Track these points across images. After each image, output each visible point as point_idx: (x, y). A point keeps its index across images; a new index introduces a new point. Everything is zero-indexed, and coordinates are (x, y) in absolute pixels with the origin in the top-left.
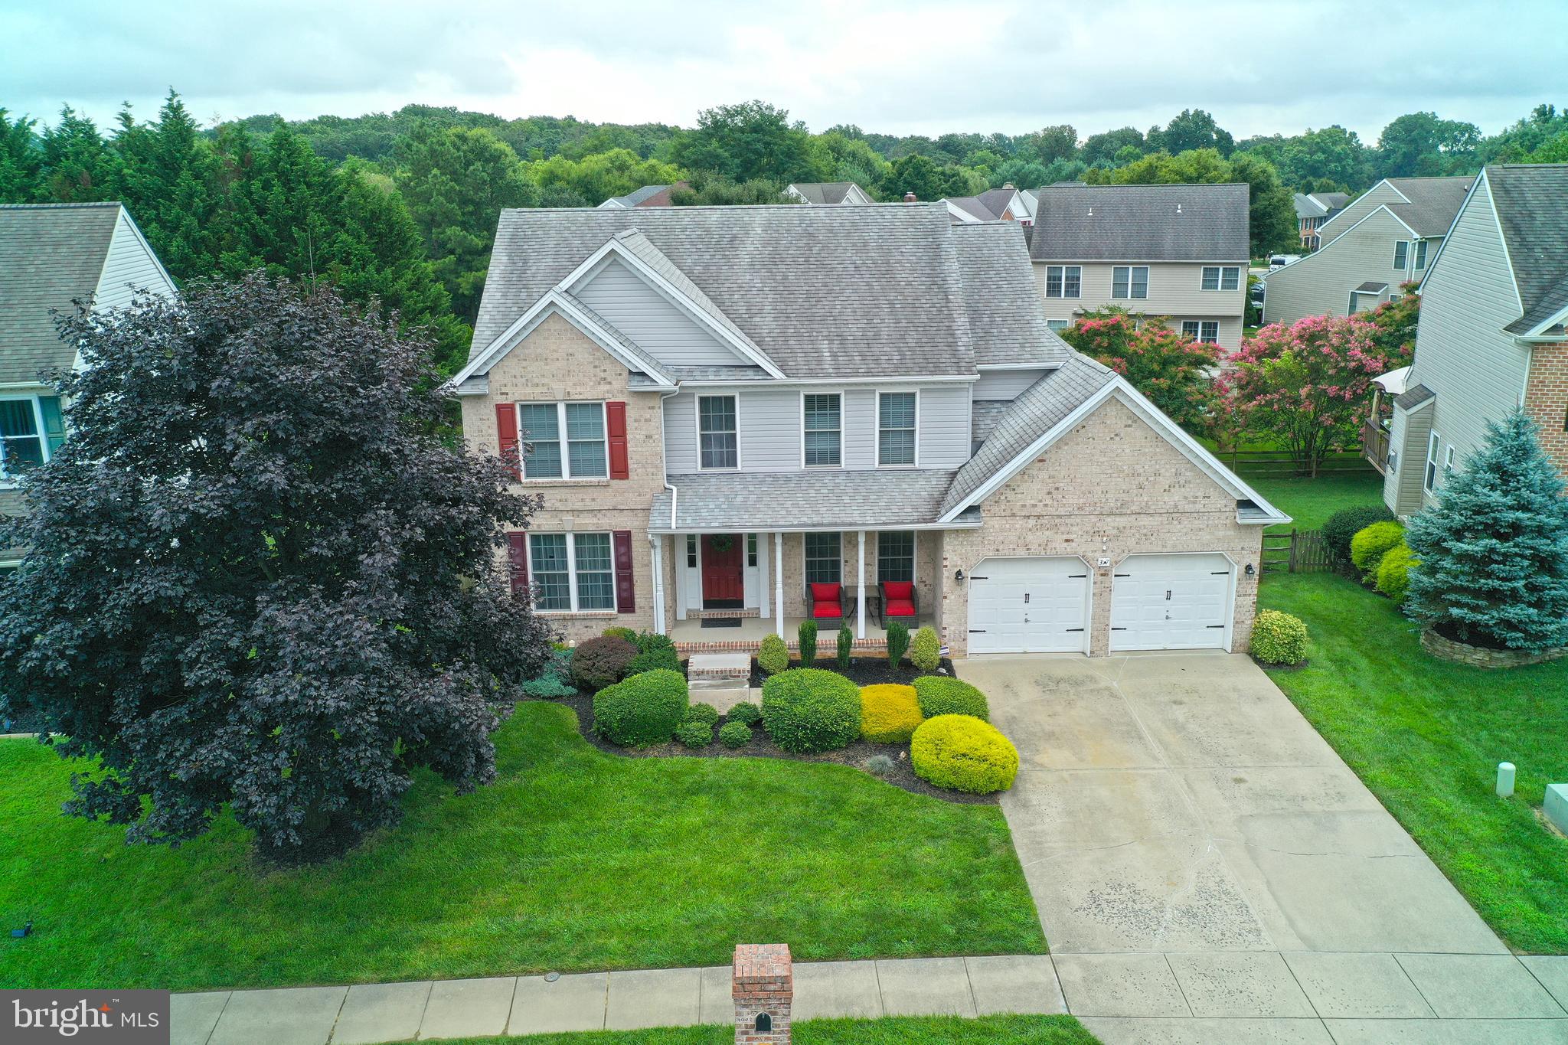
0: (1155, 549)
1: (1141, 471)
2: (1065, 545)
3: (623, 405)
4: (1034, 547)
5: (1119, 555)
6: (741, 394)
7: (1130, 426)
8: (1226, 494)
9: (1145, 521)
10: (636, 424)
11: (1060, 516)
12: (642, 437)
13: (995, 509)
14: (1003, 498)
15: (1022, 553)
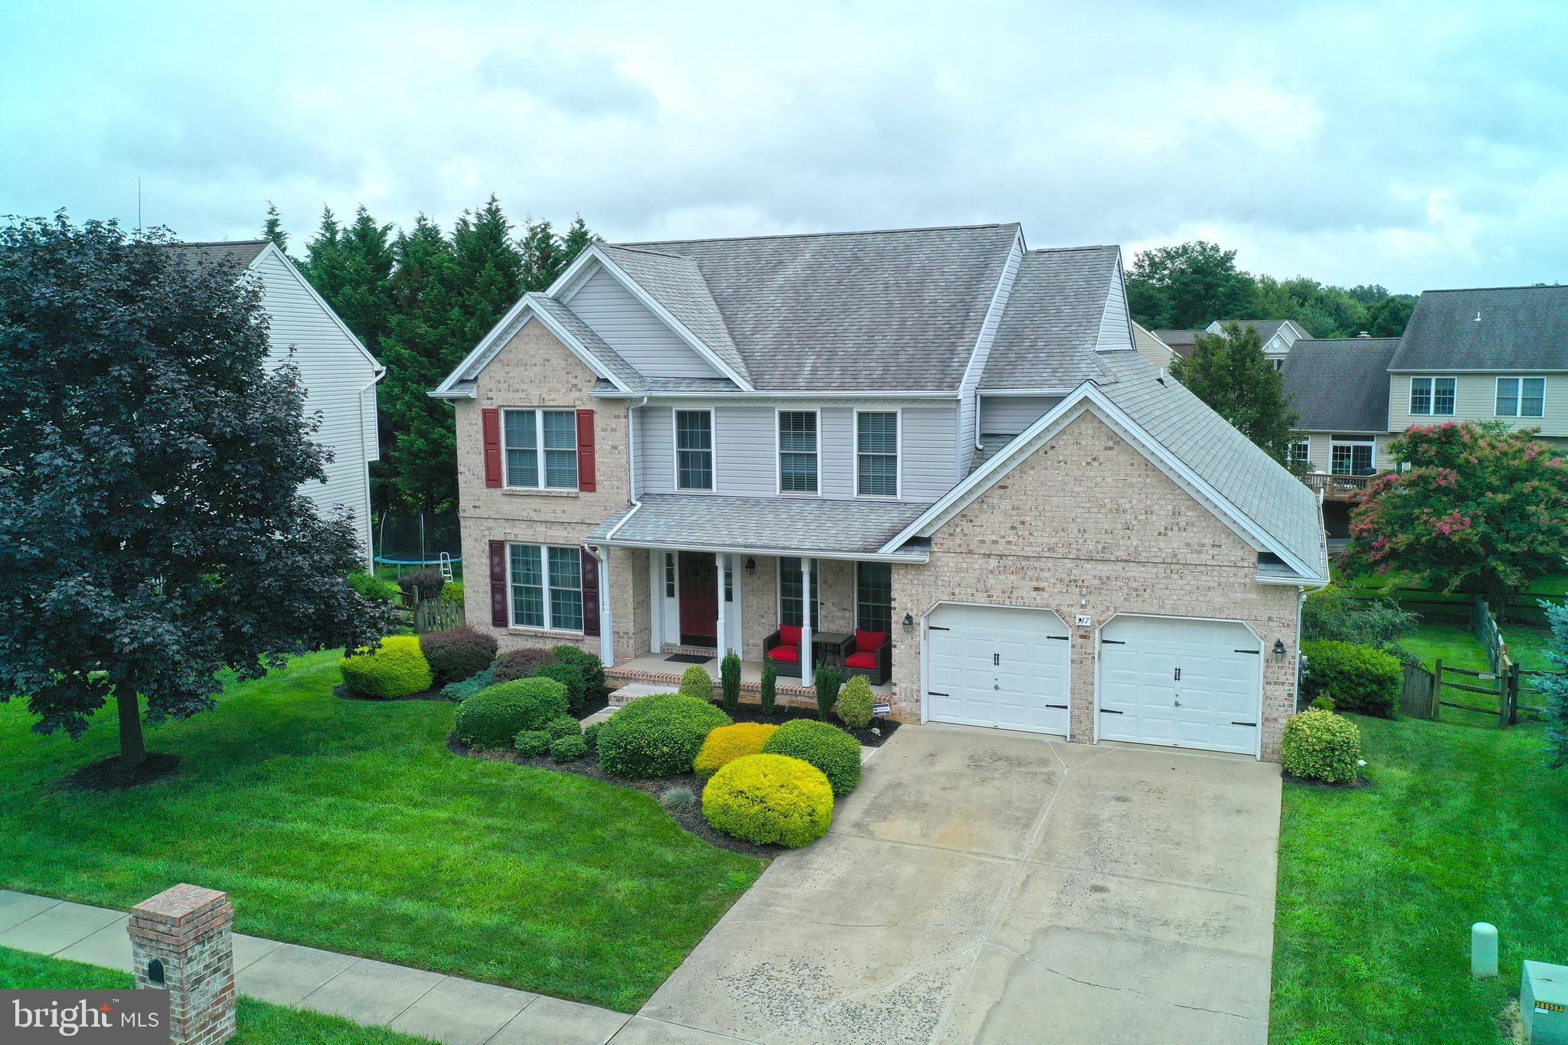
0: (1149, 609)
1: (1128, 506)
2: (1034, 594)
3: (591, 413)
4: (996, 594)
5: (1103, 612)
6: (717, 409)
7: (1111, 449)
8: (1244, 545)
9: (1134, 571)
10: (603, 434)
11: (1027, 558)
12: (609, 448)
13: (949, 543)
14: (958, 530)
15: (982, 600)
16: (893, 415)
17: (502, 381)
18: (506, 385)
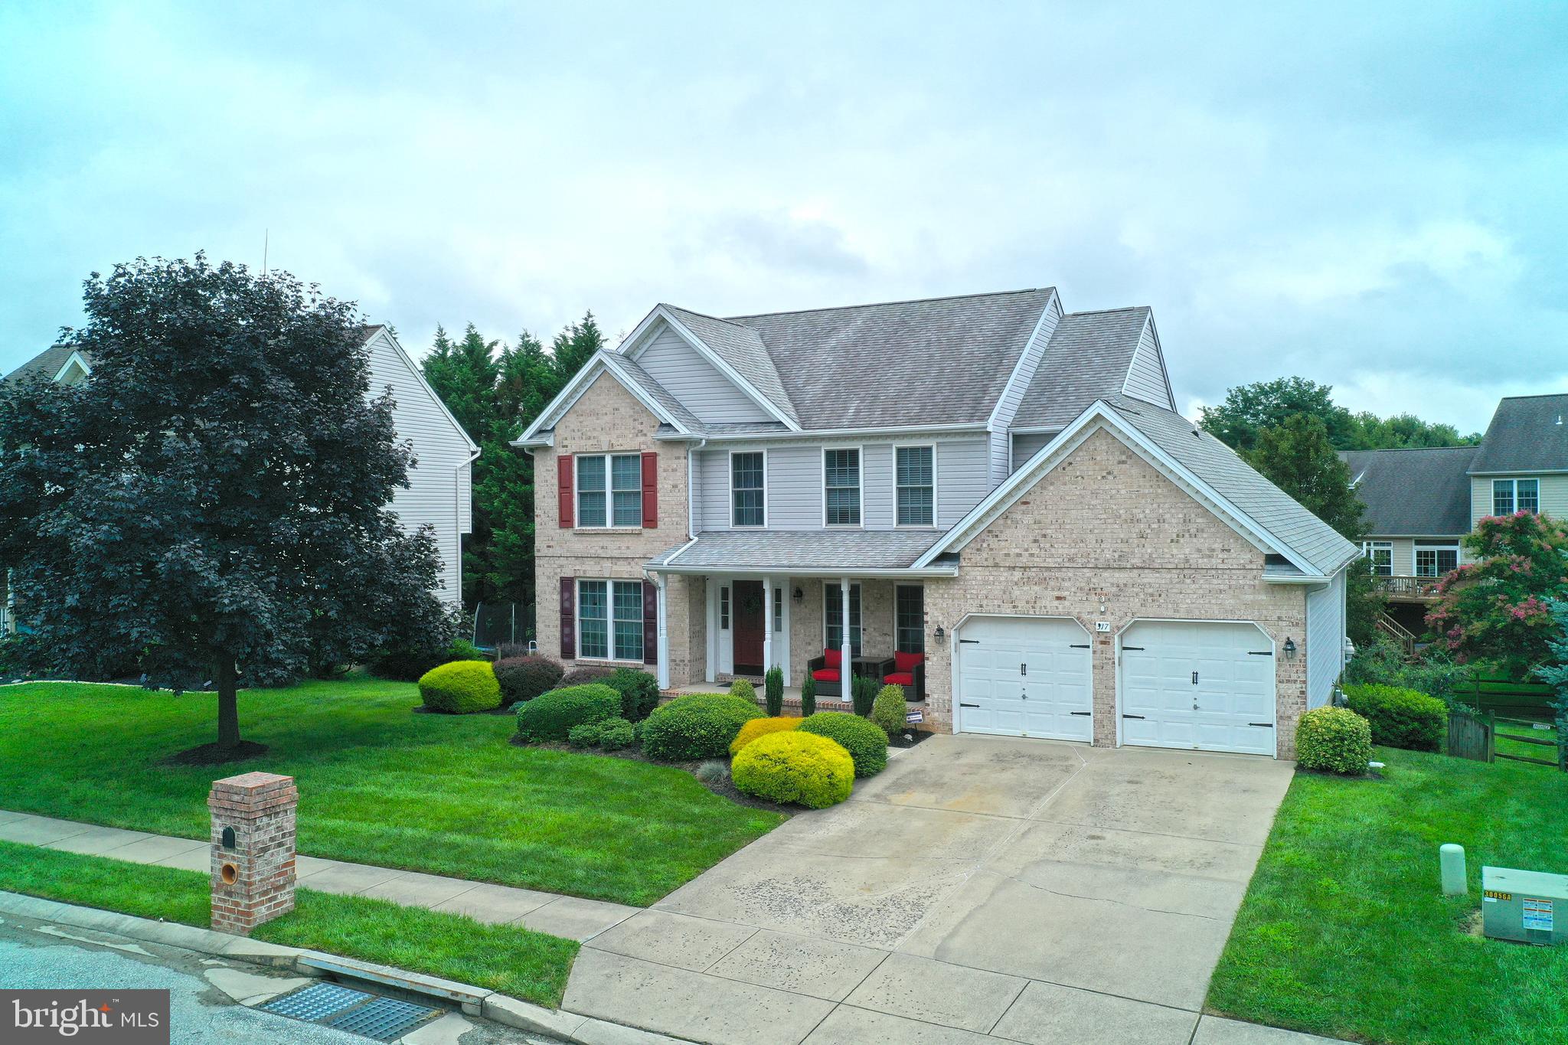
0: (1165, 613)
1: (1141, 516)
2: (1056, 603)
3: (654, 455)
4: (1021, 604)
5: (1121, 618)
6: (769, 451)
7: (1124, 462)
8: (1251, 548)
9: (1149, 577)
10: (665, 474)
11: (1049, 569)
12: (670, 487)
13: (977, 558)
14: (985, 545)
15: (1007, 611)
16: (930, 449)
17: (576, 429)
18: (580, 433)
